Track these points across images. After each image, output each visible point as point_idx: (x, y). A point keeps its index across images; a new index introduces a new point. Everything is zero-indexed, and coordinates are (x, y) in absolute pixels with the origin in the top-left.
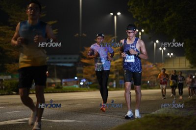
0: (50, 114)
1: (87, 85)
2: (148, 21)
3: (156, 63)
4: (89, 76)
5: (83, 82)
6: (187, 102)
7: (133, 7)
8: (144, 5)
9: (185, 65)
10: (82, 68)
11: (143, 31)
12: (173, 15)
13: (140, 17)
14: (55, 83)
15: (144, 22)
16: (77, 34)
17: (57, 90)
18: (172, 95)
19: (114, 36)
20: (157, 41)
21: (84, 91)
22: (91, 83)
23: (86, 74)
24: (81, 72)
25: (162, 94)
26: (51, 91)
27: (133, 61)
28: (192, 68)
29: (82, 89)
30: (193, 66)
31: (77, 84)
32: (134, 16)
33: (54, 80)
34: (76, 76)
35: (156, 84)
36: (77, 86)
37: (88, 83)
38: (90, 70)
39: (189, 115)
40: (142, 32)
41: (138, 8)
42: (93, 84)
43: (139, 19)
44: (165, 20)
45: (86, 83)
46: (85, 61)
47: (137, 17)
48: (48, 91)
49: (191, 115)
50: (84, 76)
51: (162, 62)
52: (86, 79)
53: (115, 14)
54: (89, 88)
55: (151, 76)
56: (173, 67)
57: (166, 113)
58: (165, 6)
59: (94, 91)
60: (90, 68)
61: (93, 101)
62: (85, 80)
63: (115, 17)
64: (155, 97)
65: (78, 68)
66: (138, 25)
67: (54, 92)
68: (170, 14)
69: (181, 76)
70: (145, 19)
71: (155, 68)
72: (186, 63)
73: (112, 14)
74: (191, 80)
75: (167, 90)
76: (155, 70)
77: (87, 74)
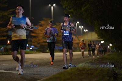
0: (10, 68)
2: (72, 10)
3: (78, 36)
4: (36, 44)
5: (32, 48)
6: (95, 60)
7: (63, 1)
10: (31, 39)
12: (88, 6)
13: (68, 7)
15: (70, 11)
18: (88, 56)
19: (51, 19)
20: (78, 22)
21: (32, 53)
22: (37, 48)
24: (31, 41)
25: (82, 55)
27: (68, 35)
28: (99, 39)
29: (31, 52)
30: (99, 38)
31: (28, 49)
32: (64, 7)
34: (28, 44)
35: (77, 49)
36: (28, 50)
37: (35, 48)
38: (37, 40)
42: (38, 49)
43: (67, 8)
44: (83, 9)
45: (34, 48)
46: (33, 34)
49: (97, 68)
50: (33, 44)
51: (80, 35)
52: (34, 45)
53: (52, 5)
54: (35, 51)
55: (74, 44)
56: (87, 38)
57: (83, 67)
59: (39, 53)
60: (36, 39)
62: (33, 47)
63: (52, 7)
65: (29, 39)
68: (86, 6)
69: (93, 44)
70: (70, 9)
71: (76, 39)
72: (95, 36)
73: (50, 5)
74: (98, 46)
75: (85, 53)
76: (77, 40)
77: (34, 43)
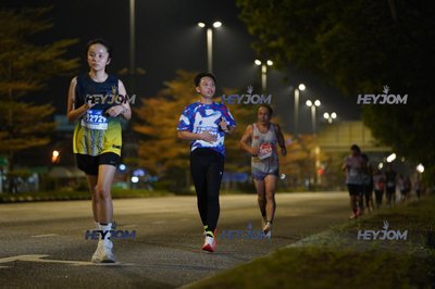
0: (63, 248)
1: (148, 182)
2: (281, 42)
3: (300, 136)
4: (152, 162)
5: (138, 176)
7: (249, 11)
8: (272, 6)
9: (361, 139)
10: (136, 146)
11: (270, 63)
12: (337, 27)
13: (264, 31)
14: (74, 179)
15: (273, 44)
16: (125, 70)
17: (80, 195)
20: (302, 87)
21: (140, 197)
22: (155, 179)
23: (146, 158)
24: (134, 153)
26: (67, 197)
28: (377, 146)
29: (135, 191)
30: (378, 141)
31: (125, 180)
32: (251, 30)
33: (71, 171)
34: (122, 163)
35: (299, 181)
36: (125, 186)
37: (149, 178)
38: (155, 149)
39: (370, 249)
40: (268, 67)
41: (260, 12)
42: (160, 180)
43: (262, 36)
44: (320, 39)
45: (146, 179)
46: (143, 130)
47: (258, 32)
48: (60, 197)
49: (374, 251)
50: (141, 162)
51: (311, 133)
52: (144, 169)
53: (209, 25)
54: (151, 189)
55: (288, 163)
56: (335, 144)
58: (317, 9)
59: (163, 195)
60: (153, 145)
61: (161, 219)
62: (141, 173)
63: (210, 33)
64: (297, 210)
65: (128, 146)
66: (258, 50)
67: (72, 199)
68: (329, 27)
70: (275, 38)
71: (297, 146)
72: (363, 136)
73: (202, 25)
76: (297, 150)
